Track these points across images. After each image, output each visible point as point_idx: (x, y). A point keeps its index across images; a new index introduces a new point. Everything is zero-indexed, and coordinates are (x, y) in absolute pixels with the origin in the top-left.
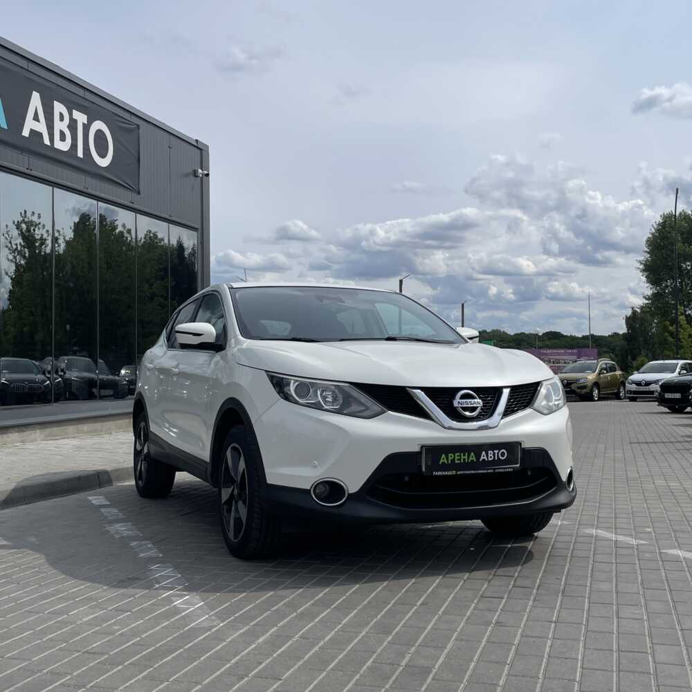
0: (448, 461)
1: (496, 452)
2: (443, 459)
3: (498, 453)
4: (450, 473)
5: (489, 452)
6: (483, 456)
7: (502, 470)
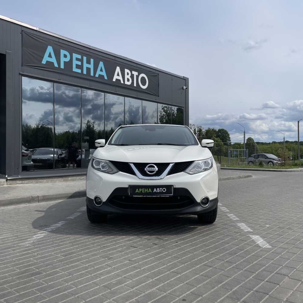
0: (139, 191)
1: (161, 189)
2: (137, 191)
3: (162, 189)
4: (140, 196)
5: (158, 189)
6: (155, 190)
7: (164, 196)
